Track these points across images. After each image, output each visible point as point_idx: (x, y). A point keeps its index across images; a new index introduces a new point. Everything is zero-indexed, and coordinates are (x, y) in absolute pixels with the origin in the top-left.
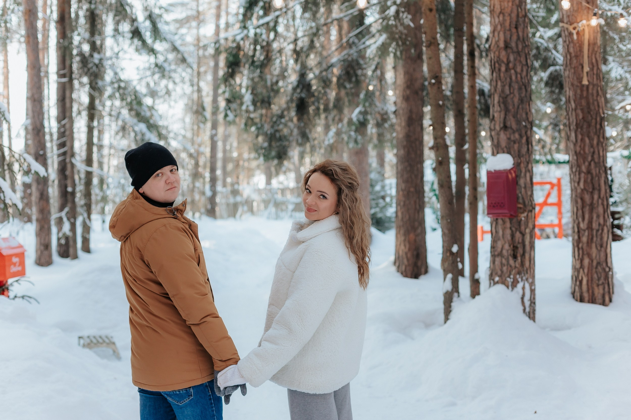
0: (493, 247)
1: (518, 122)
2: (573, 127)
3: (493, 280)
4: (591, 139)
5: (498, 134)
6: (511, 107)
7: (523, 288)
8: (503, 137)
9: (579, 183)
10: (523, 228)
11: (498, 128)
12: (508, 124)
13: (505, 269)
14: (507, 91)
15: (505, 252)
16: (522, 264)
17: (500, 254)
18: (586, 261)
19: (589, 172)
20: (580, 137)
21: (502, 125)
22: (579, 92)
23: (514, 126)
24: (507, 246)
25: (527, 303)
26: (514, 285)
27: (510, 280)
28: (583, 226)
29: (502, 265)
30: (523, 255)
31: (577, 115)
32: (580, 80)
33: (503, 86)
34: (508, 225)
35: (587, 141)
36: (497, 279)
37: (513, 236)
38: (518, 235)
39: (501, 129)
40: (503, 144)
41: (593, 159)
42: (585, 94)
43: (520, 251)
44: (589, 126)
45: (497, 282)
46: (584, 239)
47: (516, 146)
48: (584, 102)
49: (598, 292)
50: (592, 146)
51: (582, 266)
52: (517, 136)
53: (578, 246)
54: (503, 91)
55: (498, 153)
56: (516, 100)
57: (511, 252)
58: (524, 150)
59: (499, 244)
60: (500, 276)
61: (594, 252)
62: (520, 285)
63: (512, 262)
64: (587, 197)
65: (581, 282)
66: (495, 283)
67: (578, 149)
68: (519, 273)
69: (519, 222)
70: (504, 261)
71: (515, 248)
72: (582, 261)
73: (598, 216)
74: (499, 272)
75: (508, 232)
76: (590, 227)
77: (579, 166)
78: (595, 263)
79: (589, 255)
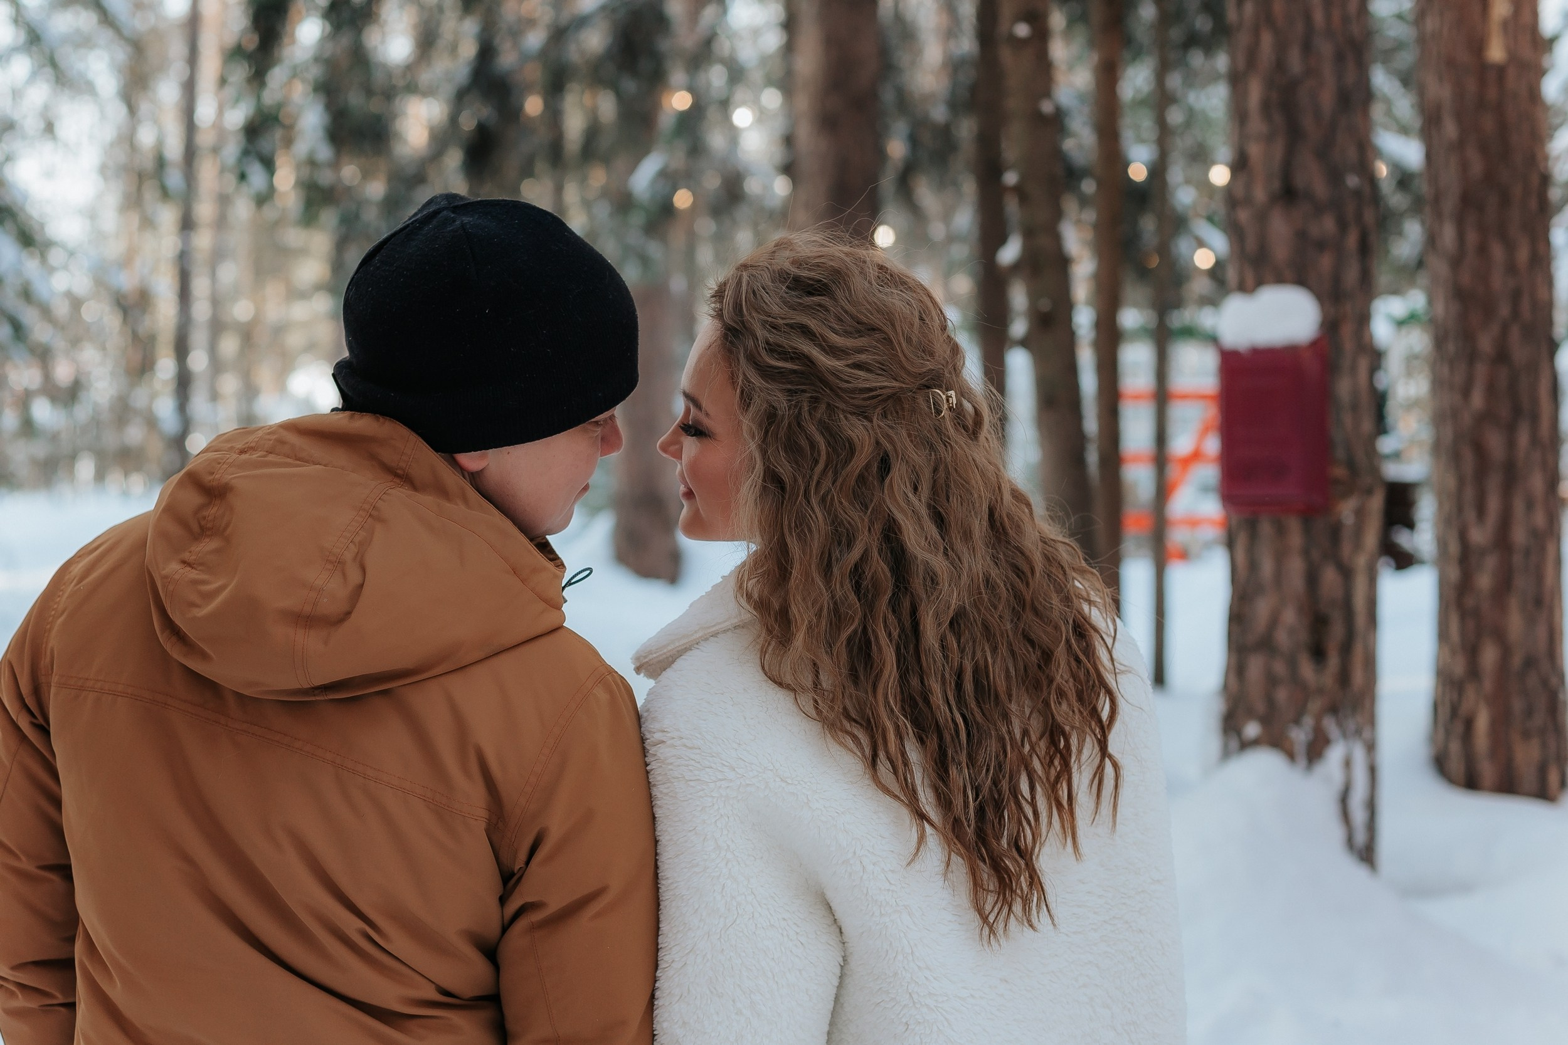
0: (1238, 617)
1: (1335, 176)
2: (1450, 204)
3: (1239, 732)
4: (1510, 247)
5: (1262, 217)
6: (1308, 122)
7: (1348, 764)
8: (1280, 228)
9: (1466, 392)
10: (1346, 549)
11: (1260, 194)
12: (1300, 181)
13: (1282, 695)
14: (1295, 62)
15: (1282, 638)
16: (1344, 678)
17: (1266, 644)
18: (1489, 656)
19: (1502, 356)
20: (1472, 237)
21: (1276, 185)
22: (1471, 85)
23: (1320, 188)
24: (1290, 616)
25: (1359, 815)
26: (1315, 751)
27: (1300, 736)
28: (1479, 536)
29: (1272, 681)
30: (1346, 648)
31: (1464, 166)
32: (1478, 46)
33: (1281, 48)
34: (1295, 538)
35: (1497, 252)
36: (1252, 730)
37: (1312, 579)
38: (1330, 576)
39: (1274, 199)
40: (1281, 250)
41: (1516, 313)
42: (1492, 93)
43: (1337, 631)
44: (1505, 200)
45: (1255, 743)
46: (1484, 581)
47: (1326, 262)
48: (1488, 123)
49: (1526, 755)
50: (1511, 268)
51: (1474, 672)
52: (1328, 225)
53: (1460, 605)
54: (1280, 65)
55: (1260, 283)
56: (1327, 99)
57: (1303, 636)
58: (1351, 275)
59: (1262, 608)
60: (1266, 721)
61: (1515, 623)
62: (1335, 754)
63: (1307, 670)
64: (1495, 442)
65: (1469, 724)
66: (1245, 745)
67: (1466, 278)
68: (1334, 709)
69: (1335, 532)
70: (1280, 668)
71: (1318, 623)
72: (1472, 652)
73: (1530, 505)
74: (1260, 707)
75: (1296, 567)
76: (1502, 541)
77: (1467, 336)
78: (1517, 661)
79: (1500, 636)
